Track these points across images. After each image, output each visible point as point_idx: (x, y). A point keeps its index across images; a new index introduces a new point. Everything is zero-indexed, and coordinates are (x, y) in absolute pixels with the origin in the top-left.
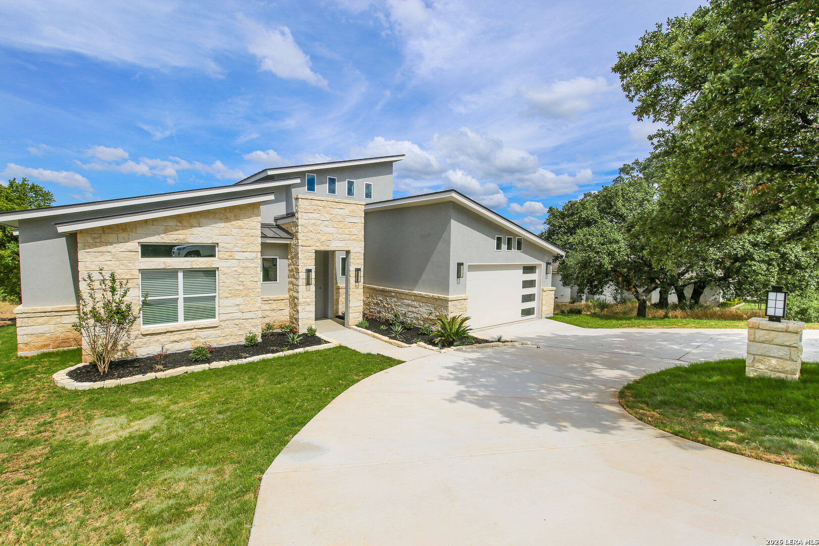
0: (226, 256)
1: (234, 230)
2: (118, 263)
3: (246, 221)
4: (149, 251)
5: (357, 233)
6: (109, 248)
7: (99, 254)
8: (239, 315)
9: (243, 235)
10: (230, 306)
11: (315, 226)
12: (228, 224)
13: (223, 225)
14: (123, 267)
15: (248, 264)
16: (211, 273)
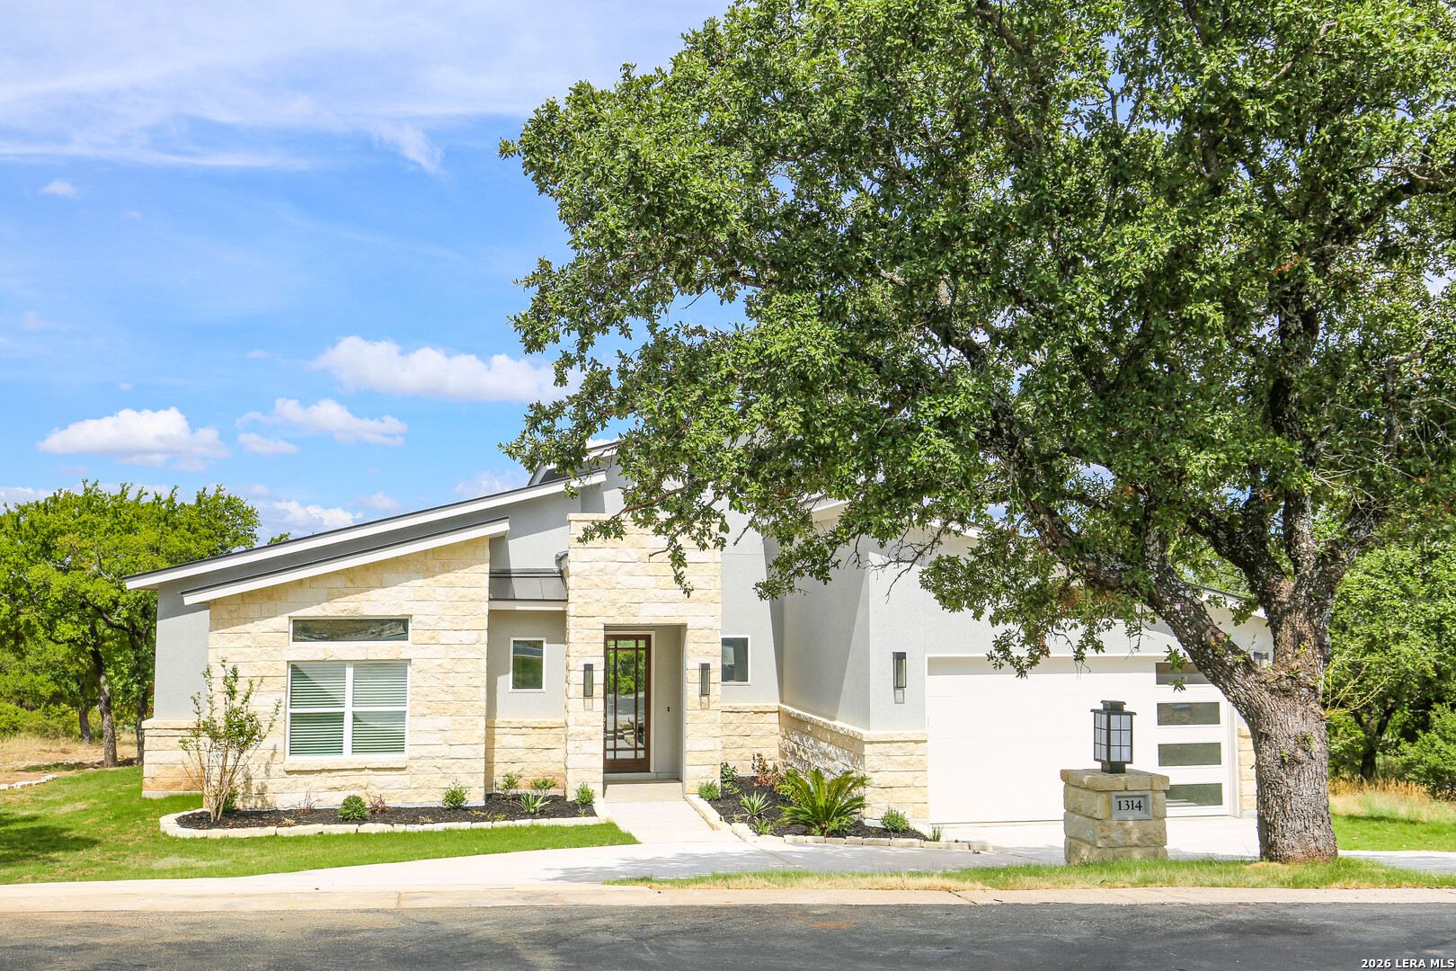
0: (424, 638)
1: (440, 591)
2: (259, 650)
3: (460, 573)
4: (306, 630)
5: (704, 586)
6: (249, 627)
7: (235, 636)
8: (444, 750)
9: (455, 598)
10: (428, 732)
11: (606, 574)
12: (429, 581)
13: (420, 582)
14: (266, 657)
15: (463, 653)
16: (398, 667)
